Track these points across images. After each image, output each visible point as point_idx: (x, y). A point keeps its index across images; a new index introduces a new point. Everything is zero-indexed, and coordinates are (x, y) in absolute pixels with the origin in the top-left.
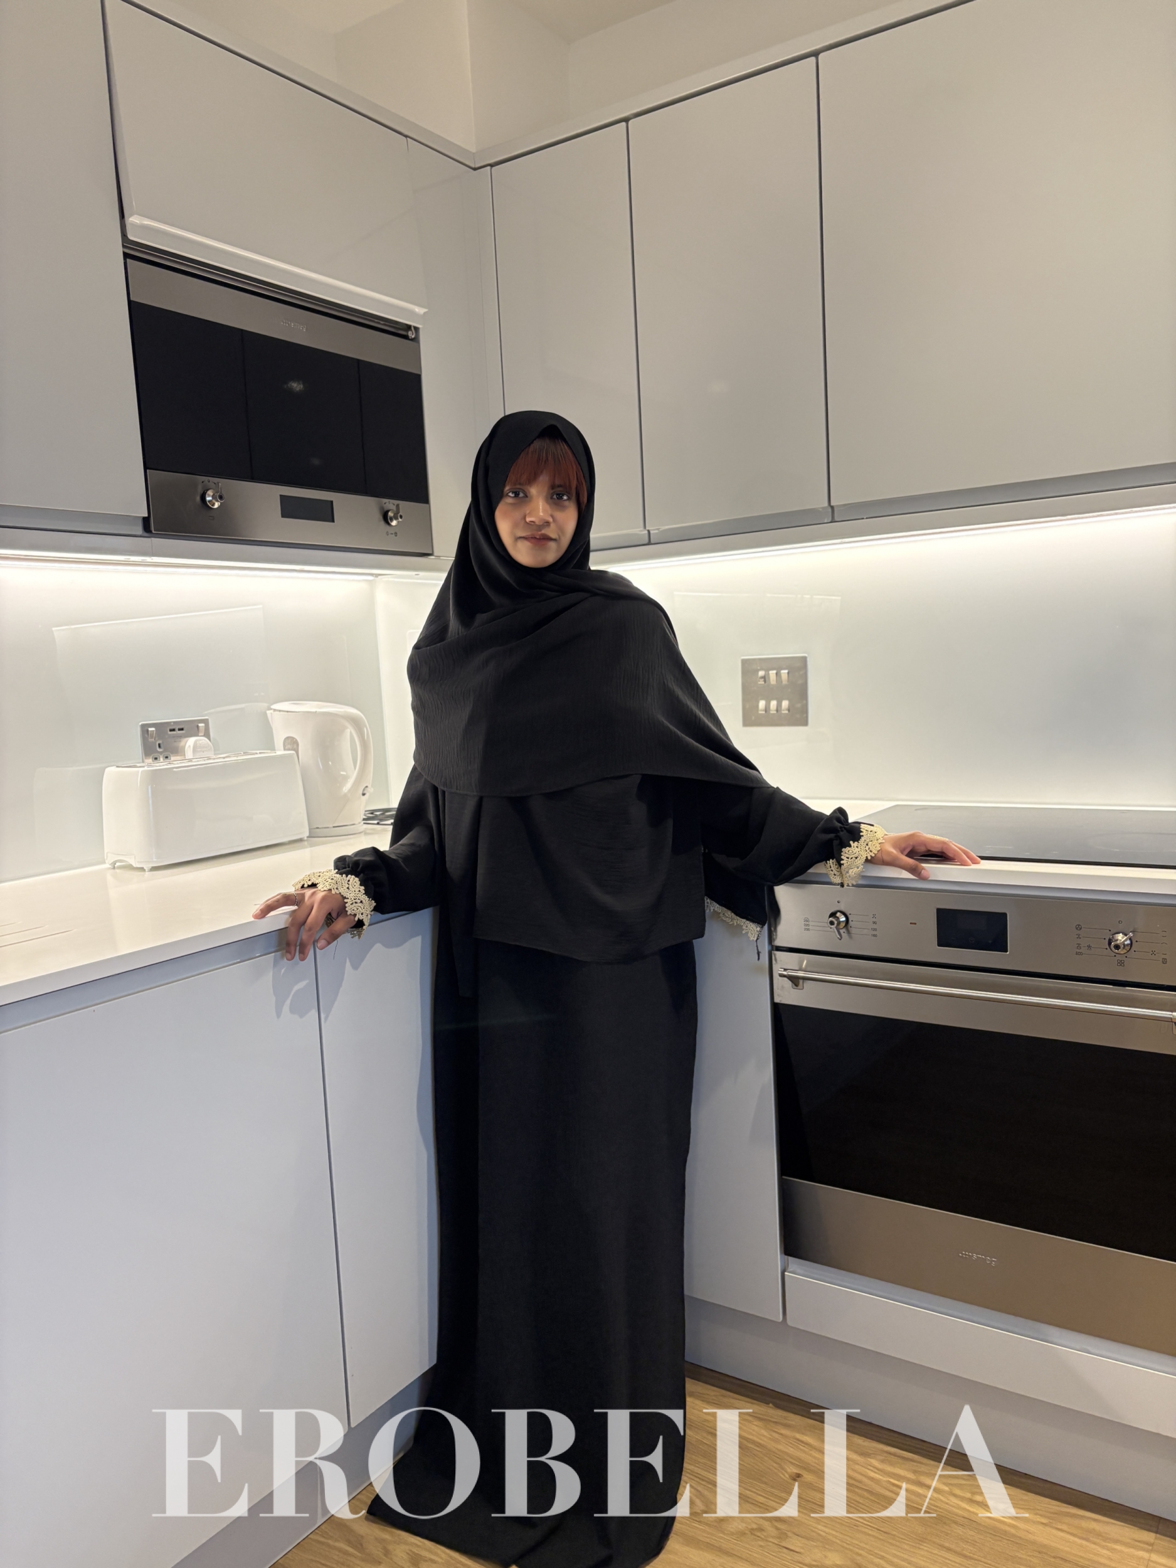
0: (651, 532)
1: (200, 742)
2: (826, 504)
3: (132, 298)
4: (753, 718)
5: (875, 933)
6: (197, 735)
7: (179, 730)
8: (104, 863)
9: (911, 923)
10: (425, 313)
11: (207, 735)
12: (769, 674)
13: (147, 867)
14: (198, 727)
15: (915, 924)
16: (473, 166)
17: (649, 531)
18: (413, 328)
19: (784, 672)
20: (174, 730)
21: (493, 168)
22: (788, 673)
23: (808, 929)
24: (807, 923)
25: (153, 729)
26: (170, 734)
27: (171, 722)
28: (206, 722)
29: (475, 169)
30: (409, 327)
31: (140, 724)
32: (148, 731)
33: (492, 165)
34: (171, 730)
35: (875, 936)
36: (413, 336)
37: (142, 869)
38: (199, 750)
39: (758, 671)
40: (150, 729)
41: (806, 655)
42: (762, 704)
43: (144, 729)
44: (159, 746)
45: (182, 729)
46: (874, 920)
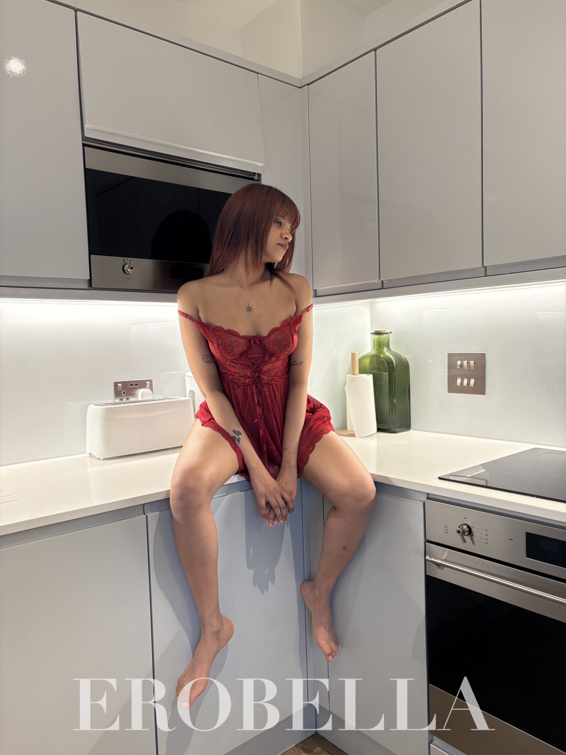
0: (384, 282)
1: (146, 391)
2: (481, 266)
3: (87, 167)
4: (454, 388)
5: (486, 541)
6: (145, 387)
7: (135, 385)
8: (85, 453)
9: (509, 539)
10: (264, 166)
11: (151, 388)
12: (463, 362)
13: (101, 458)
14: (146, 383)
15: (512, 540)
16: (299, 86)
17: (382, 281)
18: (256, 174)
19: (472, 363)
20: (132, 385)
21: (309, 86)
22: (474, 363)
23: (447, 533)
24: (447, 529)
25: (121, 385)
26: (130, 387)
27: (131, 381)
28: (151, 381)
29: (300, 88)
30: (255, 174)
31: (114, 382)
32: (117, 386)
33: (308, 84)
34: (131, 385)
35: (487, 543)
36: (257, 178)
37: (99, 459)
38: (144, 395)
39: (457, 360)
40: (119, 385)
41: (485, 353)
42: (459, 381)
43: (116, 384)
44: (124, 393)
45: (137, 385)
46: (487, 533)
